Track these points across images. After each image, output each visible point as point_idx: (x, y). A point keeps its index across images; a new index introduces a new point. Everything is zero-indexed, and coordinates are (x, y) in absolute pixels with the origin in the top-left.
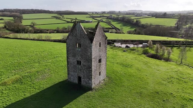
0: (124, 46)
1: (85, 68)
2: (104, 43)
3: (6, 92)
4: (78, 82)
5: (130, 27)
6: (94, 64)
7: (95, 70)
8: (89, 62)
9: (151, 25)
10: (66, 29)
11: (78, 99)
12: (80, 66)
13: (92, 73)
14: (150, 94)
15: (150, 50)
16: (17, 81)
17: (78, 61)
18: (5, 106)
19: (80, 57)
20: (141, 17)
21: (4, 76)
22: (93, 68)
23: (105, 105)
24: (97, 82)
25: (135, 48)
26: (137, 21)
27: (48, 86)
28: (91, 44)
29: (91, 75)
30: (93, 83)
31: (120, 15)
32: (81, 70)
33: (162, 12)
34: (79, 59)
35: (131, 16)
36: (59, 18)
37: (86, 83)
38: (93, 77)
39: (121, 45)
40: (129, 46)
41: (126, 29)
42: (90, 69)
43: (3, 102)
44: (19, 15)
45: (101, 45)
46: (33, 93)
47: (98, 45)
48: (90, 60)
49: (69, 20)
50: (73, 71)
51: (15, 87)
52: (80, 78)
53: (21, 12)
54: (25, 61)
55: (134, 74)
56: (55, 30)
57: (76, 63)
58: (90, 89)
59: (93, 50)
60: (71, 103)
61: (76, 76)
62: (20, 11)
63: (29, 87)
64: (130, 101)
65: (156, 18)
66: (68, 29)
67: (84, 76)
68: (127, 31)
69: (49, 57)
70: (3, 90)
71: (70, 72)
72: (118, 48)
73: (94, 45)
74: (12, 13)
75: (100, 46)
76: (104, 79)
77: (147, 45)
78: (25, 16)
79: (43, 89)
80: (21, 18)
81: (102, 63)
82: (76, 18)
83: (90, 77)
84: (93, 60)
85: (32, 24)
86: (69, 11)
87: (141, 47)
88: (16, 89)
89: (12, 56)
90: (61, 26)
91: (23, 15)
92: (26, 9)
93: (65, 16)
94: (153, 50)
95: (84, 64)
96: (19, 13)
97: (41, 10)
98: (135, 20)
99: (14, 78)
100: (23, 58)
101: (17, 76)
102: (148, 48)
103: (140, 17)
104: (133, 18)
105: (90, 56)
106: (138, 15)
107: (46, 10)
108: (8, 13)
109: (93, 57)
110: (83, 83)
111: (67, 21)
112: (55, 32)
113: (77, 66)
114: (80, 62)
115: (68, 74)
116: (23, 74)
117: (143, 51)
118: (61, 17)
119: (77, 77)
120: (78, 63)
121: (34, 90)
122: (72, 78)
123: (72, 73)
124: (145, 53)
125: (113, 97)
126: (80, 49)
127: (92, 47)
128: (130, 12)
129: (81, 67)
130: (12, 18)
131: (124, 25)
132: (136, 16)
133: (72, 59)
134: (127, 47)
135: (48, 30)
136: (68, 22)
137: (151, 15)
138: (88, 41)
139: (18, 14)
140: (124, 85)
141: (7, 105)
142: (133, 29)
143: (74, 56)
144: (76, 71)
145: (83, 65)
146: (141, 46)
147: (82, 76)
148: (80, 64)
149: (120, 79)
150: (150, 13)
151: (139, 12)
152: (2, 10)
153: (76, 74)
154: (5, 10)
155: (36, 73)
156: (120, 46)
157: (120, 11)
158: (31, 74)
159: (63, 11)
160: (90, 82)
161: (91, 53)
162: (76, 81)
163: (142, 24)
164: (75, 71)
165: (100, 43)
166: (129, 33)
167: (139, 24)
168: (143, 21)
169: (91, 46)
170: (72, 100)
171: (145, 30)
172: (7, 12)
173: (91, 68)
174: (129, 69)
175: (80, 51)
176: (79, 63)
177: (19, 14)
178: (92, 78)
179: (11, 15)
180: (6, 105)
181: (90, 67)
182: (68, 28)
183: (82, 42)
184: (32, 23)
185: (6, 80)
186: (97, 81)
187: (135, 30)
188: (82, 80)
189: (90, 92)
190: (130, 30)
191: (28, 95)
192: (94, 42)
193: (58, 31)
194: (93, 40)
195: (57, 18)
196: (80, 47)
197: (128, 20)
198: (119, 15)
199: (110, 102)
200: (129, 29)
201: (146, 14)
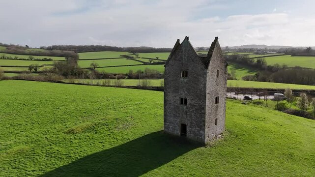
0: (241, 97)
1: (194, 109)
2: (223, 72)
3: (76, 142)
4: (181, 135)
5: (247, 71)
6: (209, 103)
7: (210, 114)
8: (200, 99)
9: (285, 67)
10: (143, 72)
11: (185, 155)
12: (185, 107)
13: (205, 118)
14: (308, 157)
15: (289, 104)
16: (89, 129)
17: (182, 99)
18: (79, 158)
19: (186, 92)
20: (266, 55)
21: (69, 123)
22: (208, 109)
23: (231, 166)
24: (212, 136)
25: (260, 101)
26: (259, 61)
27: (136, 137)
28: (206, 70)
29: (204, 121)
30: (206, 135)
31: (229, 52)
32: (186, 113)
33: (302, 47)
34: (183, 96)
35: (248, 53)
36: (132, 58)
37: (195, 135)
38: (206, 124)
39: (236, 96)
40: (250, 97)
41: (242, 73)
42: (203, 111)
43: (75, 153)
44: (73, 54)
45: (219, 75)
46: (116, 145)
47: (215, 74)
48: (202, 96)
49: (147, 61)
50: (173, 116)
51: (88, 136)
52: (184, 128)
53: (76, 50)
54: (95, 107)
55: (272, 129)
56: (126, 75)
57: (179, 102)
58: (202, 144)
59: (207, 79)
60: (175, 160)
61: (177, 124)
62: (75, 48)
63: (108, 138)
64: (273, 165)
65: (292, 56)
66: (146, 74)
67: (191, 123)
68: (242, 77)
69: (128, 103)
70: (71, 139)
71: (169, 118)
72: (231, 100)
73: (209, 72)
74: (64, 51)
75: (217, 77)
76: (222, 133)
77: (282, 96)
78: (81, 55)
79: (129, 141)
80: (76, 58)
81: (219, 105)
82: (157, 58)
83: (201, 125)
84: (207, 96)
85: (93, 67)
86: (147, 47)
87: (272, 100)
88: (89, 138)
89: (74, 101)
90: (135, 70)
91: (79, 54)
92: (83, 45)
93: (141, 55)
94: (295, 105)
95: (192, 103)
96: (73, 50)
97: (105, 46)
98: (256, 60)
99: (84, 125)
100: (90, 103)
101: (88, 123)
102: (285, 102)
103: (263, 56)
104: (251, 56)
105: (203, 89)
106: (259, 52)
107: (112, 46)
108: (59, 52)
109: (207, 92)
110: (189, 135)
111: (143, 62)
112: (126, 77)
113: (181, 107)
114: (186, 100)
115: (165, 121)
116: (96, 121)
117: (277, 105)
118: (134, 56)
119: (180, 125)
120: (182, 103)
121: (116, 140)
122: (171, 127)
123: (172, 119)
124: (281, 108)
125: (242, 156)
126: (186, 80)
127: (207, 76)
128: (245, 48)
129: (187, 108)
130: (63, 59)
131: (237, 68)
132: (257, 54)
133: (173, 97)
134: (247, 98)
135: (115, 75)
136: (145, 64)
137: (284, 52)
138: (200, 66)
139: (71, 53)
140: (258, 142)
141: (81, 156)
142: (254, 74)
143: (176, 90)
144: (178, 115)
145: (191, 105)
146: (271, 97)
147: (188, 123)
148: (186, 103)
149: (249, 135)
150: (281, 49)
151: (262, 48)
152: (50, 47)
153: (179, 120)
154: (54, 48)
155: (115, 121)
156: (235, 98)
157: (227, 47)
158: (107, 121)
159: (137, 48)
160: (201, 132)
161: (205, 84)
162: (178, 132)
163: (268, 66)
164: (176, 116)
165: (218, 71)
166: (247, 79)
167: (263, 66)
168: (270, 61)
169: (206, 74)
170: (176, 156)
171: (273, 74)
172: (57, 49)
173: (204, 109)
174: (262, 123)
175: (186, 83)
176: (183, 101)
177: (73, 52)
178: (205, 126)
179: (63, 53)
180: (79, 156)
181: (202, 108)
182: (146, 71)
183: (190, 69)
184: (92, 64)
185: (73, 127)
186: (211, 133)
187: (256, 74)
188: (188, 129)
189: (202, 148)
190: (248, 74)
191: (108, 147)
192: (210, 67)
193: (130, 77)
194: (208, 63)
195: (127, 57)
196: (186, 76)
197: (243, 59)
198: (227, 53)
199: (240, 164)
200: (245, 73)
201: (273, 51)
